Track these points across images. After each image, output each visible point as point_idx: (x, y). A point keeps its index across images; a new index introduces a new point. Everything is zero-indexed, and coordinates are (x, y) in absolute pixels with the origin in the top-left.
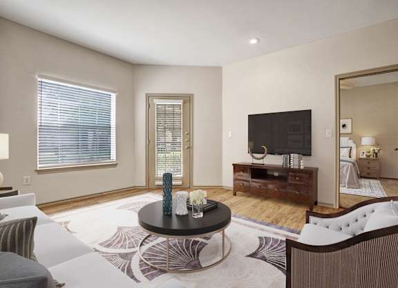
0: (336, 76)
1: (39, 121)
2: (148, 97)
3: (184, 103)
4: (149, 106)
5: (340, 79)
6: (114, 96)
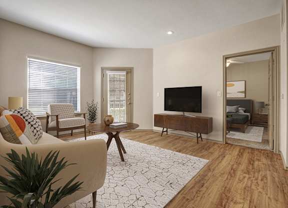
0: (224, 56)
1: (28, 86)
2: (103, 69)
3: (127, 73)
4: (103, 75)
5: (226, 58)
6: (79, 69)
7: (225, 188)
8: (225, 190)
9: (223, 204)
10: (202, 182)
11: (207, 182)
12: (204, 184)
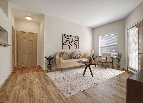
7: (33, 96)
8: (32, 95)
9: (30, 90)
10: (45, 91)
11: (43, 92)
12: (43, 90)
